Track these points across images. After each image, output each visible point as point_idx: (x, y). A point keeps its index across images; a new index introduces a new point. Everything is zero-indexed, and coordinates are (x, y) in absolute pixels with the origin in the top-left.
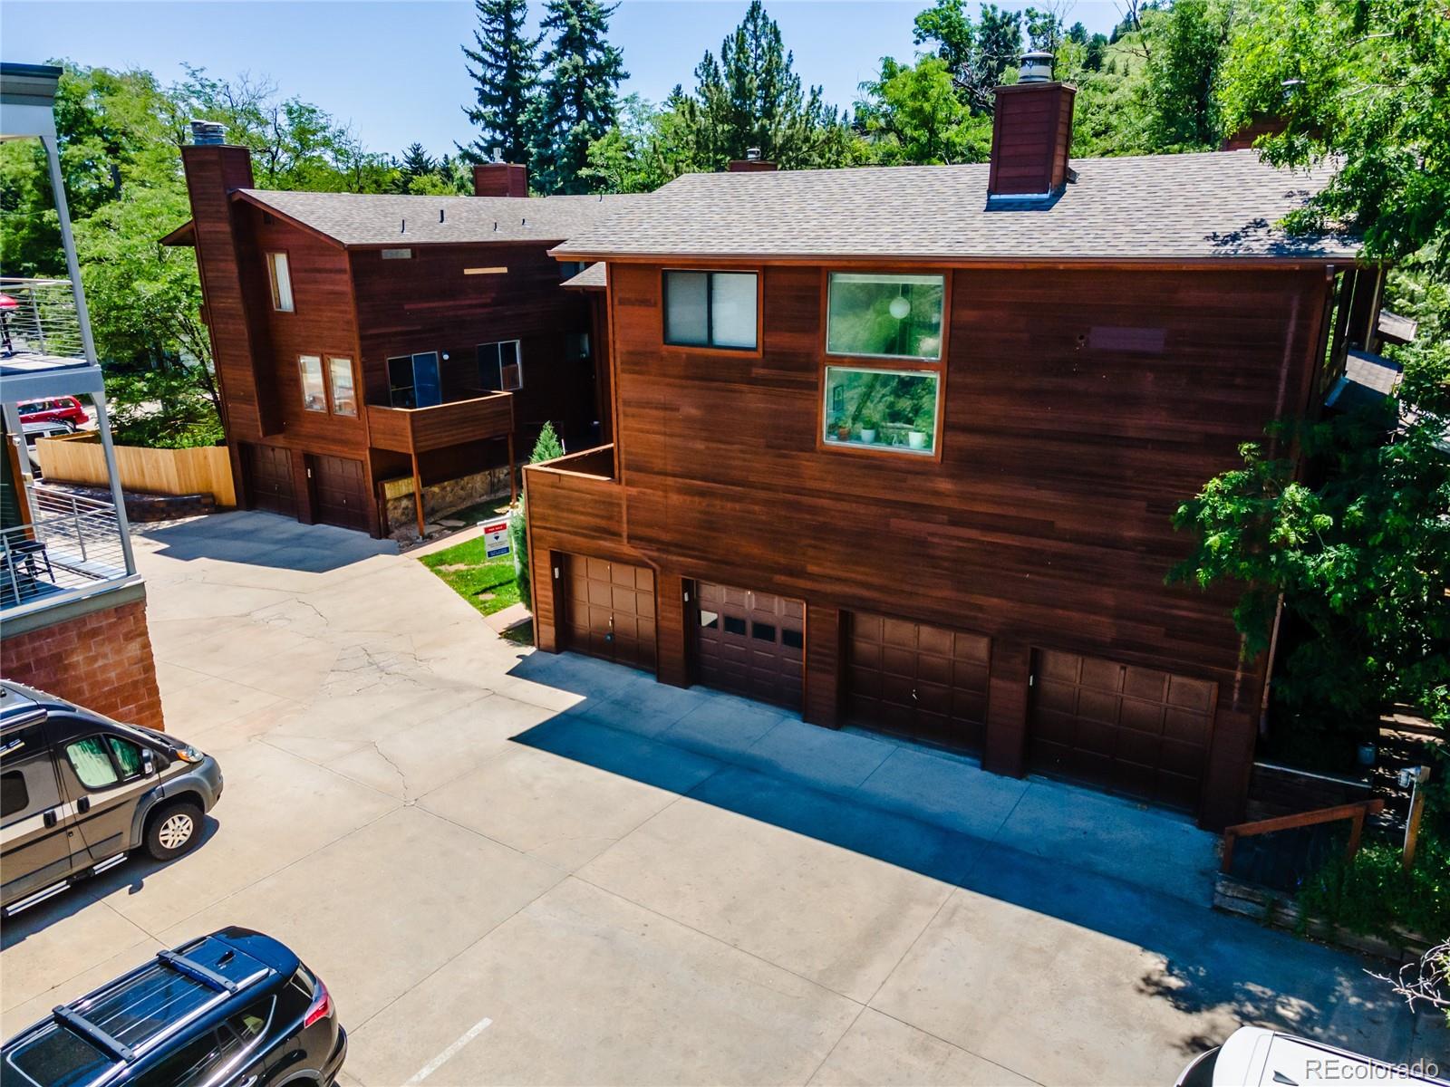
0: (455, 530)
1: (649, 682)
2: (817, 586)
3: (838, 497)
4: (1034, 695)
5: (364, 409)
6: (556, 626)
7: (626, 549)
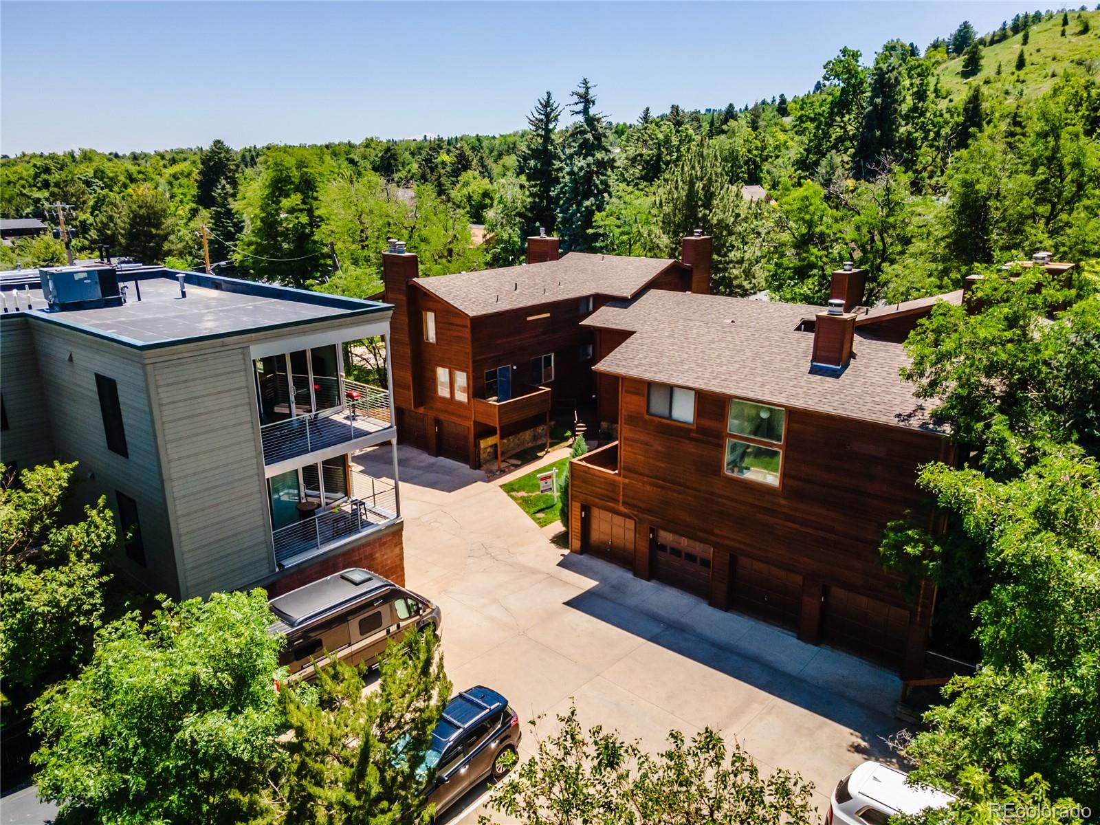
0: (517, 467)
1: (630, 575)
2: (718, 540)
3: (732, 500)
4: (824, 607)
5: (472, 400)
6: (582, 541)
7: (622, 509)
